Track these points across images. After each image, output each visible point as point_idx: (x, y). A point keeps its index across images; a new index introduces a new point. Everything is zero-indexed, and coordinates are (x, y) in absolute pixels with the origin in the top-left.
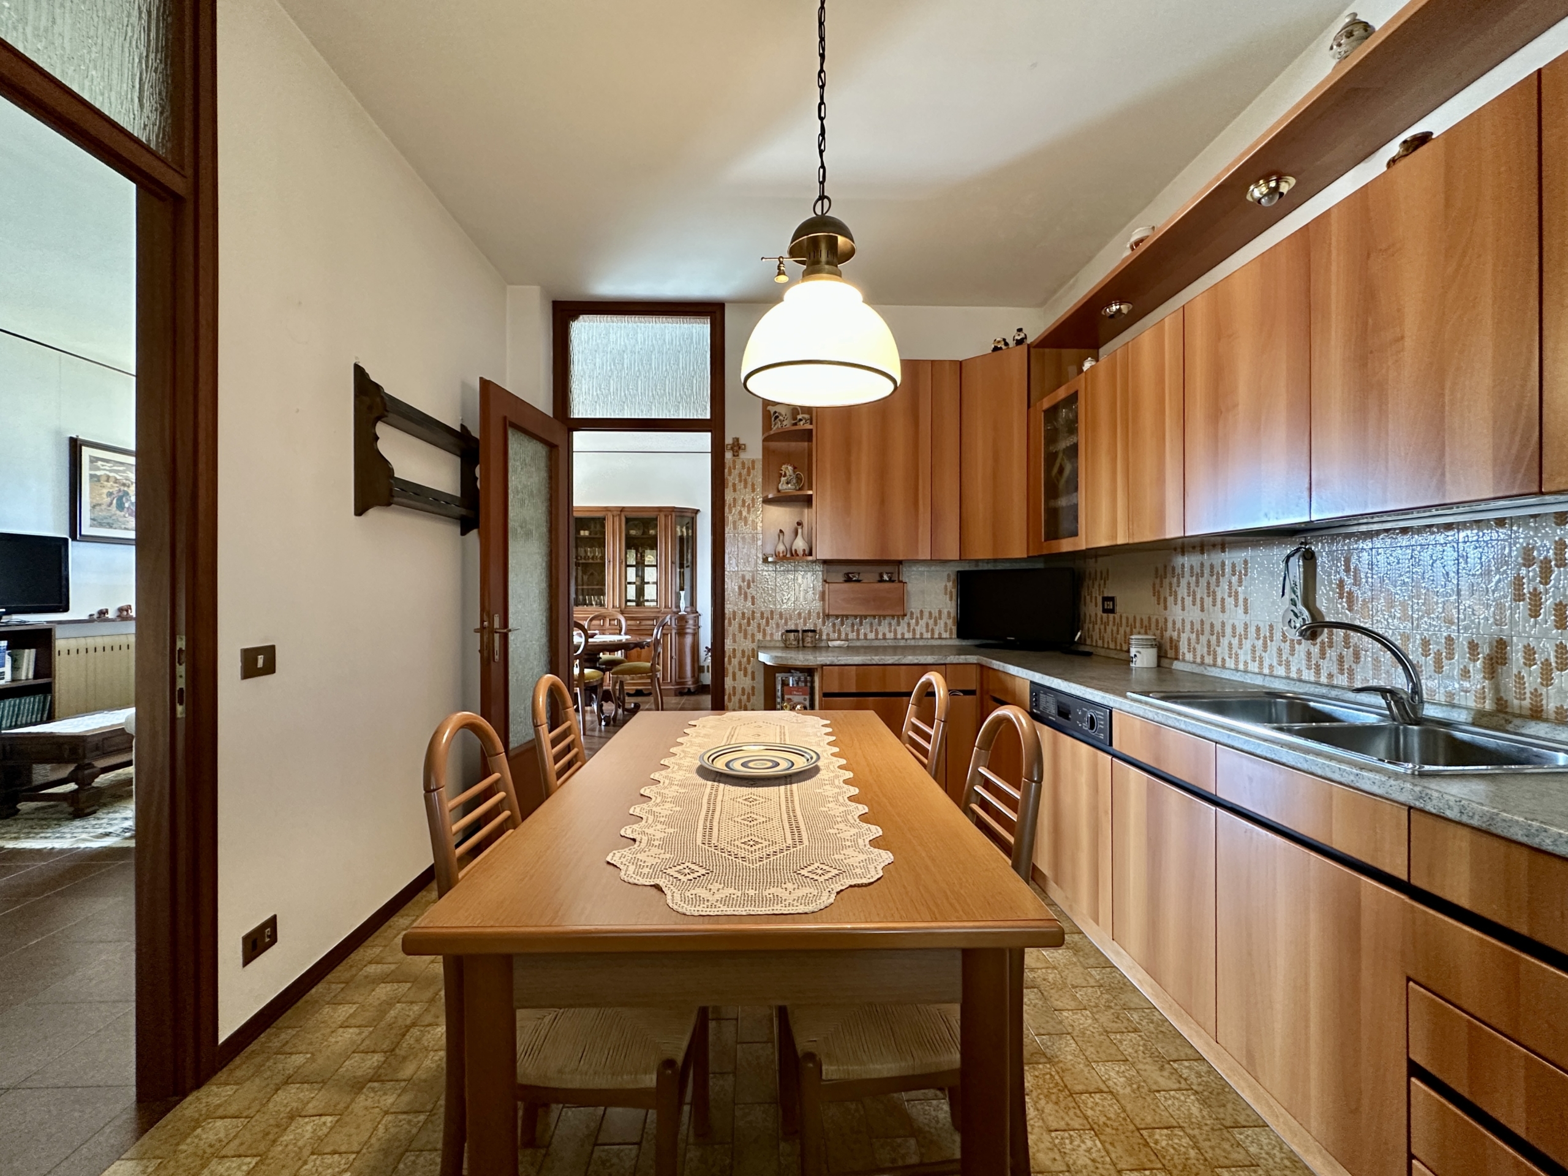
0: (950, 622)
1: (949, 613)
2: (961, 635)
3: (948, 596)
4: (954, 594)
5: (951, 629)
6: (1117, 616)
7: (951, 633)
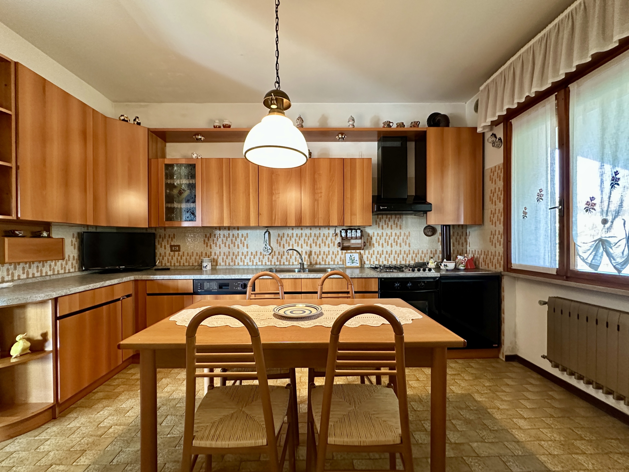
0: (74, 262)
1: (74, 257)
2: (80, 270)
3: (73, 247)
4: (76, 246)
5: (75, 266)
6: (181, 253)
7: (75, 269)
